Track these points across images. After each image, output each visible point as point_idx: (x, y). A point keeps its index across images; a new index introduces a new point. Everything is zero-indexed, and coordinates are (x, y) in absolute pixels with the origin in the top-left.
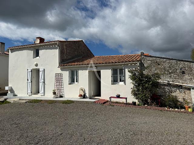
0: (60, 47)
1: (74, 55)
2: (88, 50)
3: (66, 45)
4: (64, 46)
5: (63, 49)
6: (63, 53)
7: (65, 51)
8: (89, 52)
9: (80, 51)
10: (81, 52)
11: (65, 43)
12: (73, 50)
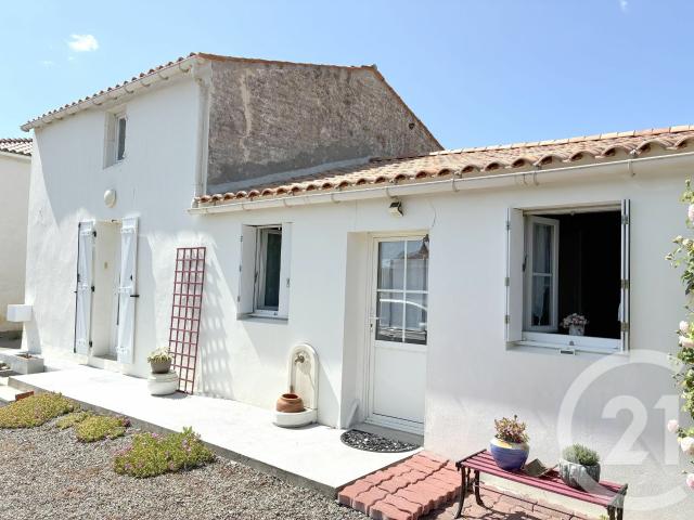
0: (212, 90)
1: (315, 144)
2: (412, 126)
3: (256, 85)
4: (243, 88)
5: (236, 105)
6: (232, 126)
7: (248, 115)
8: (420, 135)
9: (358, 126)
10: (365, 129)
11: (249, 72)
12: (305, 114)
